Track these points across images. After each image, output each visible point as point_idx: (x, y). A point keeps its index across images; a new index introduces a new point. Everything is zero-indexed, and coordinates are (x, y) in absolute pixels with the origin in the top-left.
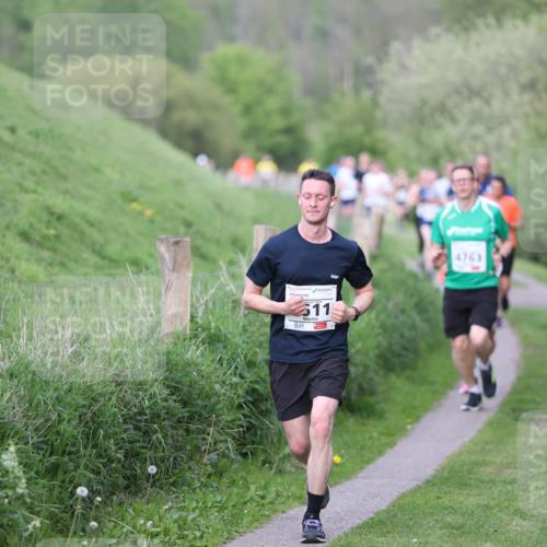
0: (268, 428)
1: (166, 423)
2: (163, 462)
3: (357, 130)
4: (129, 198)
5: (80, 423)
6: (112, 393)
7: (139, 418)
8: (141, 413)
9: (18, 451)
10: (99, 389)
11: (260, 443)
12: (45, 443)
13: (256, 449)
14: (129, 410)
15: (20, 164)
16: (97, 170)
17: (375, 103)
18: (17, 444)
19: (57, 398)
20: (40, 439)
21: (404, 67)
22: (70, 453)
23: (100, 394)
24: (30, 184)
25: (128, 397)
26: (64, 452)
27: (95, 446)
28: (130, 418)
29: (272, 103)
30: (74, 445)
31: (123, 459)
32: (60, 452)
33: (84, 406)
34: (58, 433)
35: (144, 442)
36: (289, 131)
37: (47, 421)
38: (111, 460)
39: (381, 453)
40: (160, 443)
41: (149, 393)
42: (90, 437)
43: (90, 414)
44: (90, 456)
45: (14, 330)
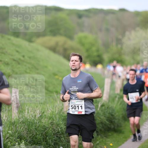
1: (65, 135)
3: (117, 56)
4: (55, 74)
5: (42, 135)
6: (50, 127)
7: (58, 134)
8: (58, 132)
9: (25, 143)
10: (47, 126)
12: (32, 141)
14: (55, 132)
15: (25, 66)
16: (46, 67)
17: (122, 48)
18: (25, 141)
19: (35, 129)
20: (31, 140)
21: (129, 39)
22: (39, 143)
23: (47, 128)
24: (28, 71)
25: (55, 128)
26: (37, 143)
27: (46, 142)
28: (55, 134)
29: (94, 49)
31: (53, 145)
32: (36, 143)
33: (43, 131)
34: (36, 138)
35: (59, 140)
36: (99, 56)
37: (33, 135)
38: (50, 145)
39: (123, 143)
40: (63, 141)
41: (60, 127)
42: (45, 139)
43: (44, 133)
44: (45, 144)
45: (24, 110)
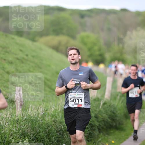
0: (95, 134)
2: (67, 143)
3: (118, 55)
5: (45, 133)
6: (53, 125)
7: (60, 131)
8: (61, 130)
9: (29, 140)
10: (50, 124)
11: (93, 138)
13: (92, 139)
14: (58, 129)
15: (29, 64)
16: (49, 66)
17: (123, 48)
18: (28, 138)
19: (39, 126)
20: (35, 137)
21: (131, 38)
22: (42, 141)
24: (31, 70)
25: (58, 126)
26: (41, 140)
27: (49, 139)
28: (58, 131)
29: (96, 48)
30: (43, 139)
31: (56, 142)
33: (46, 128)
34: (39, 135)
35: (62, 138)
36: (101, 55)
37: (36, 132)
38: (53, 142)
39: (125, 140)
40: (66, 138)
41: (63, 125)
42: (48, 136)
43: (47, 131)
44: (48, 141)
45: (27, 108)
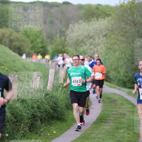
0: (37, 124)
2: (10, 133)
4: (2, 65)
11: (35, 128)
35: (5, 128)
36: (43, 47)
40: (9, 128)
